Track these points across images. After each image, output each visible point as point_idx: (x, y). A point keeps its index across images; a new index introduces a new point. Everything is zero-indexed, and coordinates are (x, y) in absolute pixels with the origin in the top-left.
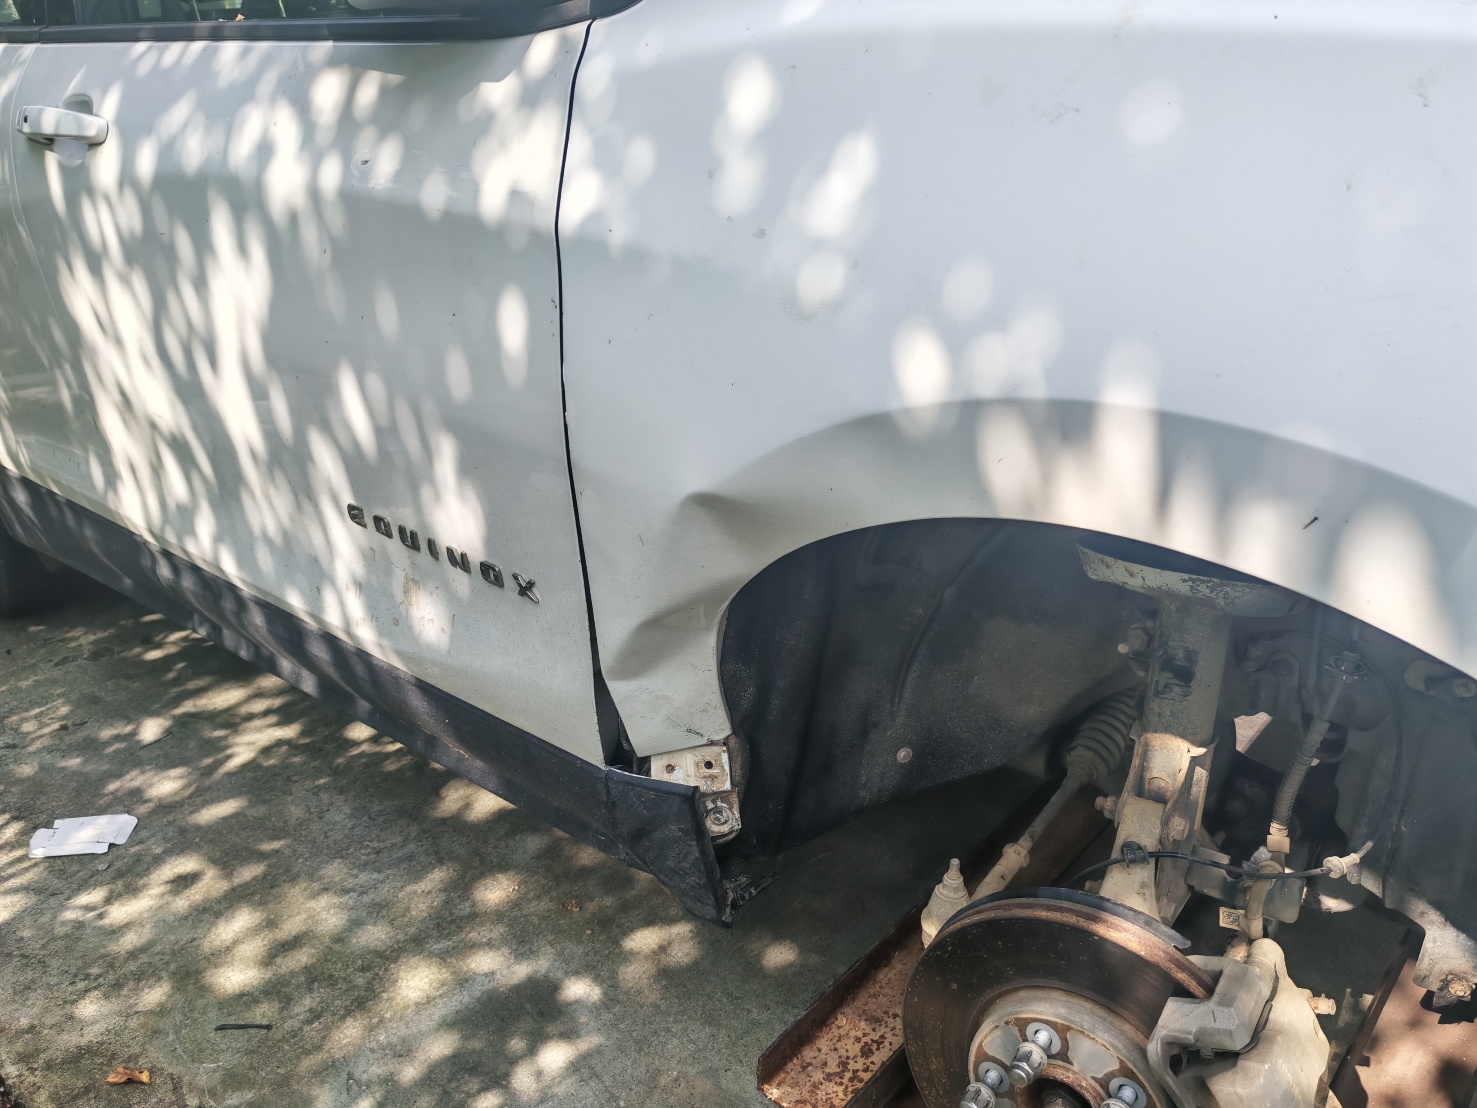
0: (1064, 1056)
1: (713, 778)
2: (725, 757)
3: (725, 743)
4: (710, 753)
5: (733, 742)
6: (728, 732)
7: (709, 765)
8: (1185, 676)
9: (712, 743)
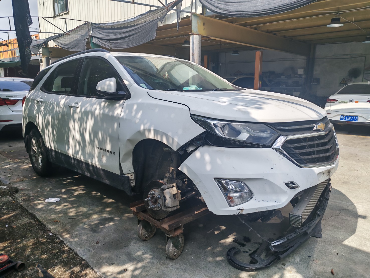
0: (155, 194)
1: (132, 177)
2: (133, 175)
3: (133, 173)
4: (132, 174)
5: (134, 173)
6: (134, 171)
7: (131, 176)
8: (173, 161)
9: (132, 173)
